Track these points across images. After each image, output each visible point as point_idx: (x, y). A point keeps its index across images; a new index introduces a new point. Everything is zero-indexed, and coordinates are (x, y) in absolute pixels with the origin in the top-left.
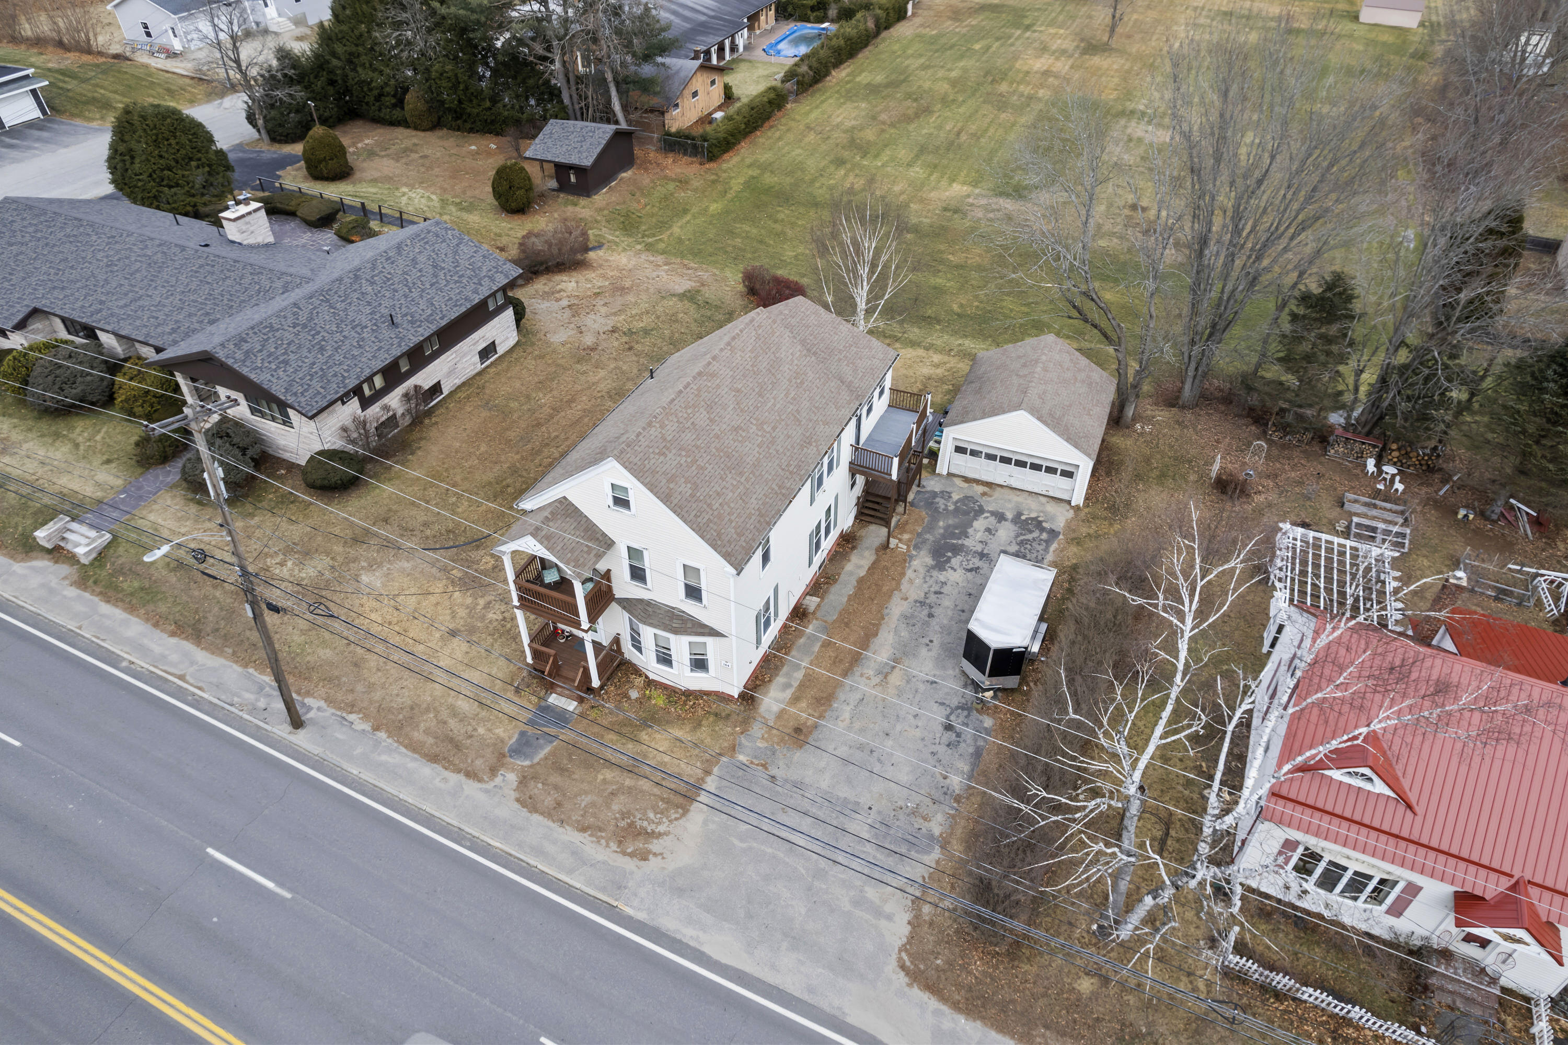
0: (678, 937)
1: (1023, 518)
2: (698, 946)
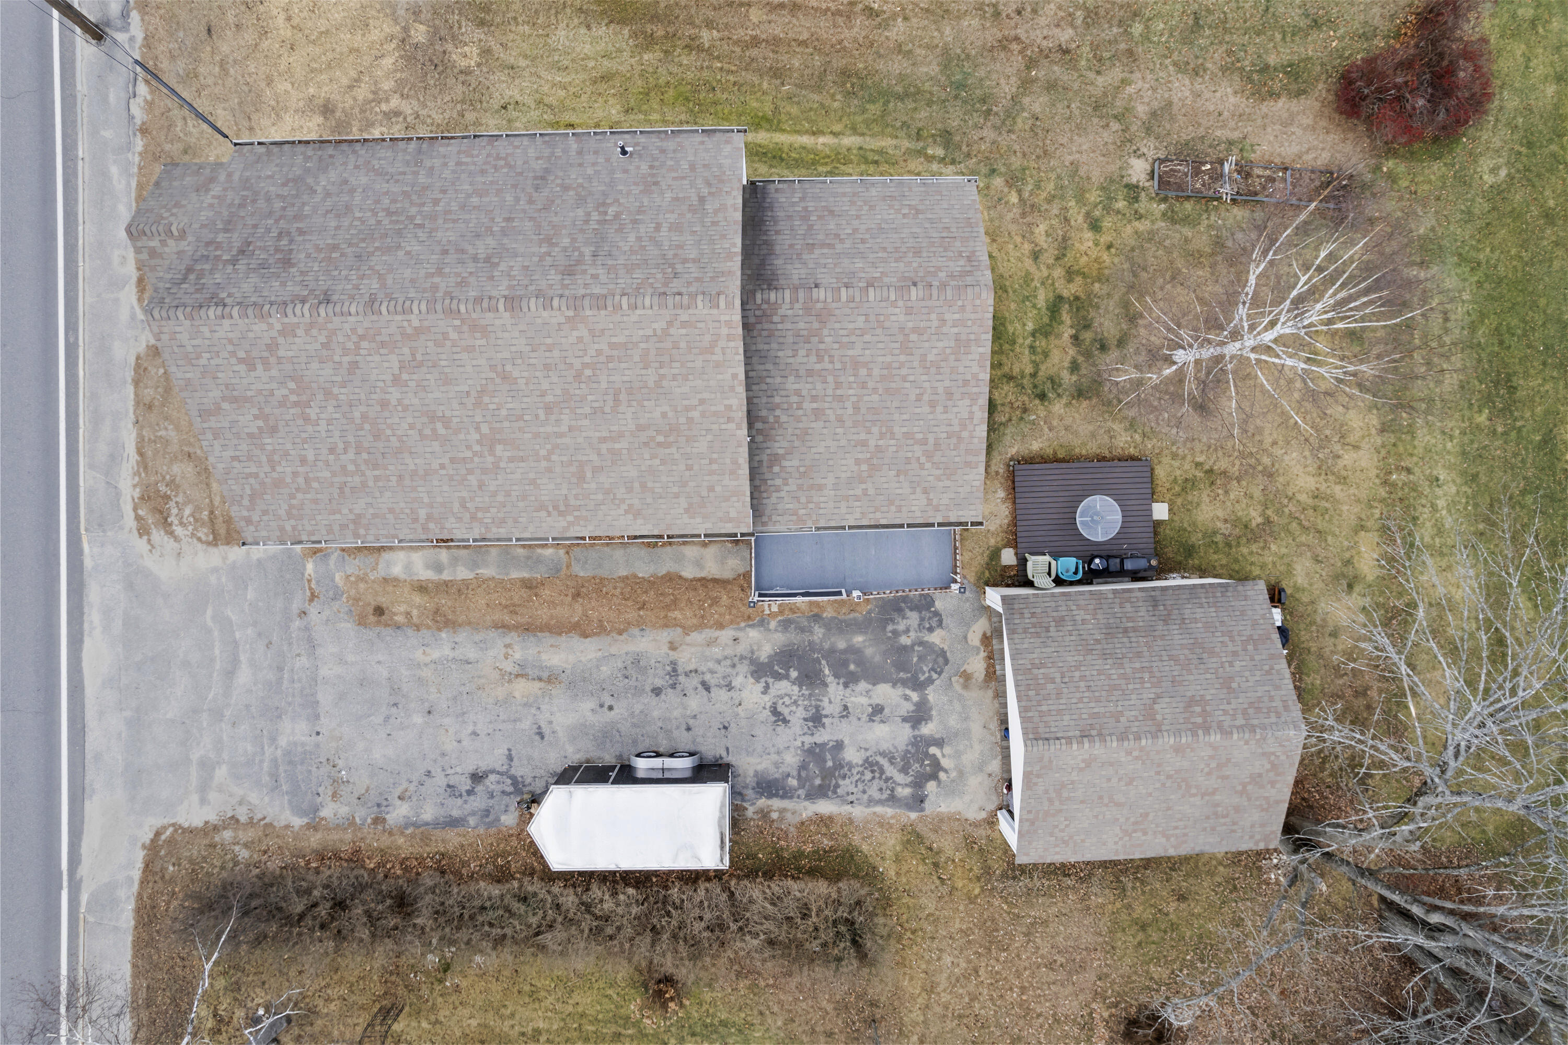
0: (86, 610)
1: (933, 750)
2: (86, 633)
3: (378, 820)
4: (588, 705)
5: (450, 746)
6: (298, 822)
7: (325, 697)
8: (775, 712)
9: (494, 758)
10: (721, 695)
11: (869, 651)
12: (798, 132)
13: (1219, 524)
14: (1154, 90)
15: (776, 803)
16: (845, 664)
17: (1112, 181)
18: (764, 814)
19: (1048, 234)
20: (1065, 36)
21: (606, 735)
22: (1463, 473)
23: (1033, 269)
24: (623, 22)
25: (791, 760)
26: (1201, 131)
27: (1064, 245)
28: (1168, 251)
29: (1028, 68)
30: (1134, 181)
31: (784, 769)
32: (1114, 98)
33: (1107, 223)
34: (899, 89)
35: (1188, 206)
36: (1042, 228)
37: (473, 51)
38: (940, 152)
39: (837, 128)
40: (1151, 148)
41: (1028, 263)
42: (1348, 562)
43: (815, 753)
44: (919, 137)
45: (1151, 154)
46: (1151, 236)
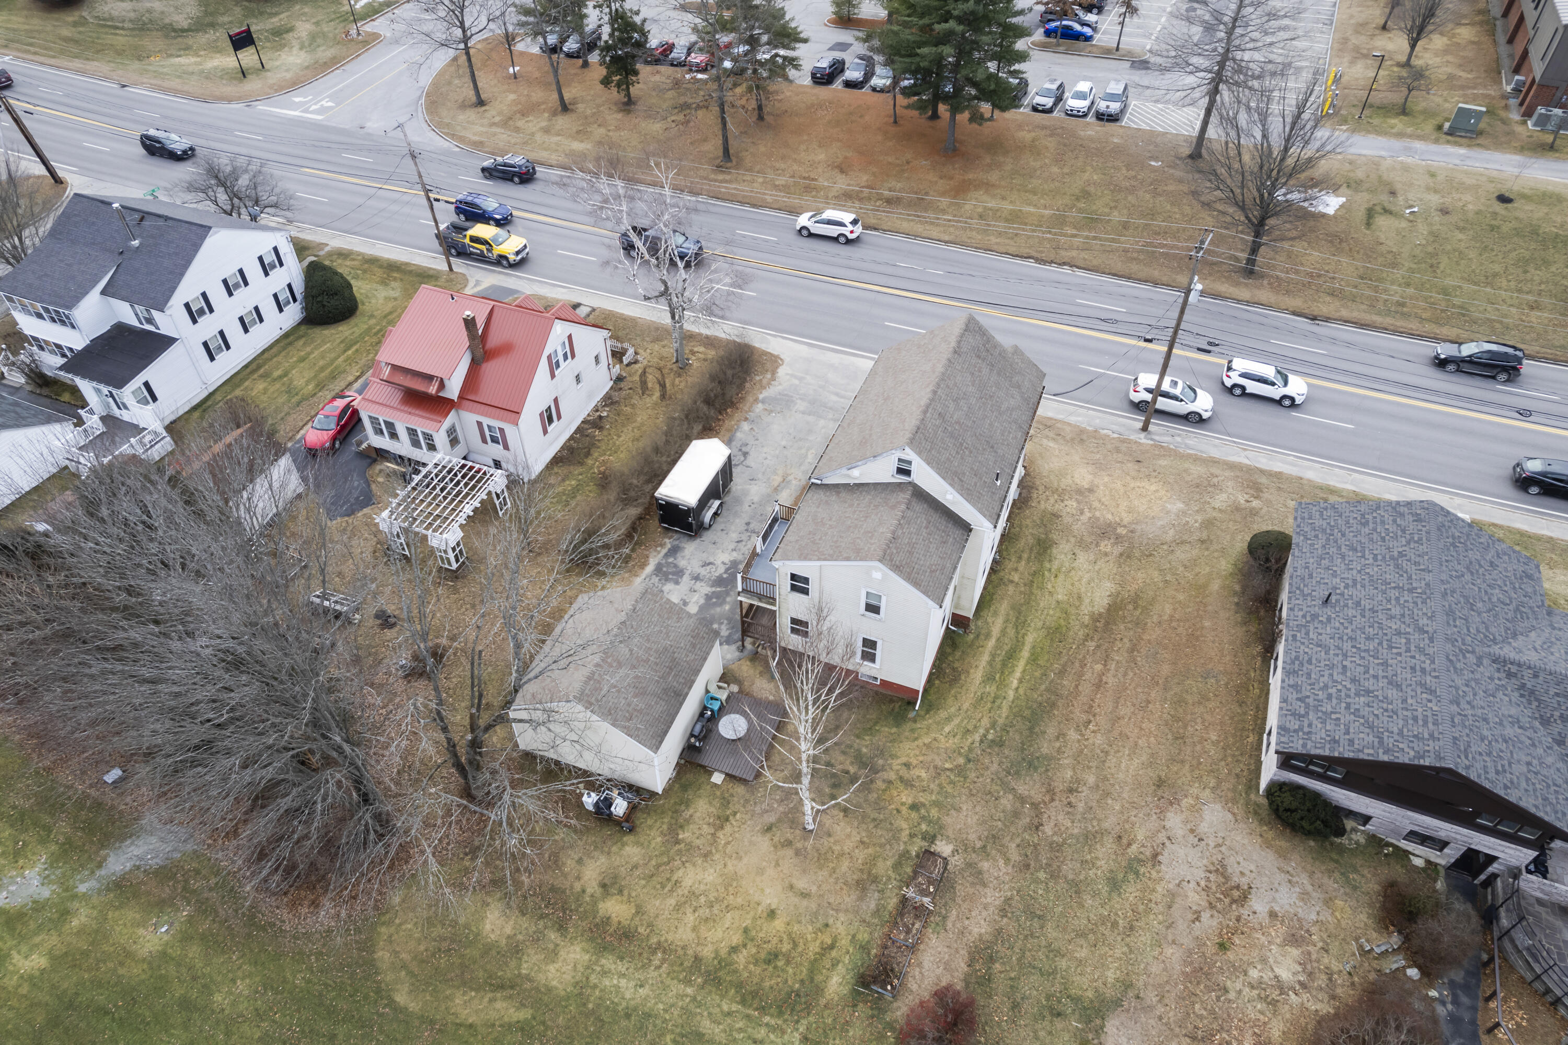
3: (746, 419)
4: (756, 499)
5: (765, 450)
6: (761, 397)
7: (811, 419)
8: (710, 563)
9: (750, 461)
10: (733, 546)
11: (718, 609)
12: (1024, 671)
13: (691, 811)
14: (996, 878)
15: (664, 551)
16: (717, 598)
17: (941, 828)
18: (662, 545)
19: (919, 777)
20: (1048, 829)
21: (738, 501)
22: (635, 1009)
23: (899, 761)
24: (1109, 610)
25: (682, 563)
26: (958, 900)
27: (908, 783)
28: (882, 846)
29: (1032, 804)
30: (937, 842)
31: (679, 559)
32: (999, 851)
33: (914, 815)
34: (1037, 730)
35: (909, 870)
36: (923, 774)
37: (1109, 549)
38: (990, 737)
39: (1021, 691)
40: (956, 862)
41: (904, 760)
42: (620, 892)
43: (680, 573)
44: (1003, 730)
45: (953, 861)
46: (897, 839)
